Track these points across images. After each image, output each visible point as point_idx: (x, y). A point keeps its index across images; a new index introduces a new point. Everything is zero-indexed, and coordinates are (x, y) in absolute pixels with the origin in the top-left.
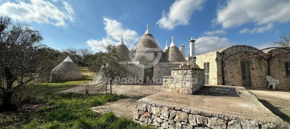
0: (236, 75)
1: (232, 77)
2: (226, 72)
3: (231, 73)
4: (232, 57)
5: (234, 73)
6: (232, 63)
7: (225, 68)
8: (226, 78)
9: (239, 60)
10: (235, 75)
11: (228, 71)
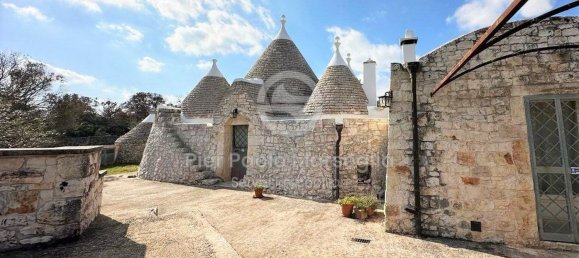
0: (498, 168)
1: (471, 182)
2: (437, 155)
3: (464, 159)
4: (474, 84)
5: (481, 160)
6: (472, 111)
7: (430, 136)
8: (433, 181)
9: (520, 93)
10: (487, 172)
11: (450, 149)
